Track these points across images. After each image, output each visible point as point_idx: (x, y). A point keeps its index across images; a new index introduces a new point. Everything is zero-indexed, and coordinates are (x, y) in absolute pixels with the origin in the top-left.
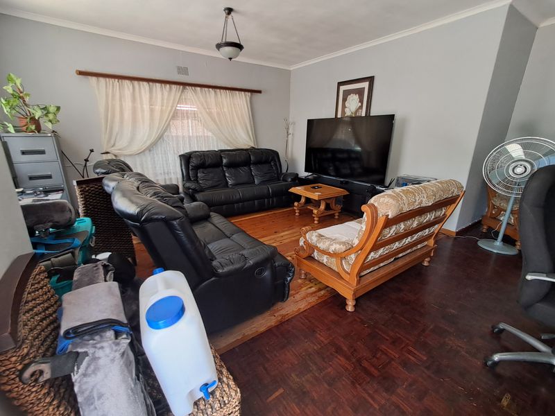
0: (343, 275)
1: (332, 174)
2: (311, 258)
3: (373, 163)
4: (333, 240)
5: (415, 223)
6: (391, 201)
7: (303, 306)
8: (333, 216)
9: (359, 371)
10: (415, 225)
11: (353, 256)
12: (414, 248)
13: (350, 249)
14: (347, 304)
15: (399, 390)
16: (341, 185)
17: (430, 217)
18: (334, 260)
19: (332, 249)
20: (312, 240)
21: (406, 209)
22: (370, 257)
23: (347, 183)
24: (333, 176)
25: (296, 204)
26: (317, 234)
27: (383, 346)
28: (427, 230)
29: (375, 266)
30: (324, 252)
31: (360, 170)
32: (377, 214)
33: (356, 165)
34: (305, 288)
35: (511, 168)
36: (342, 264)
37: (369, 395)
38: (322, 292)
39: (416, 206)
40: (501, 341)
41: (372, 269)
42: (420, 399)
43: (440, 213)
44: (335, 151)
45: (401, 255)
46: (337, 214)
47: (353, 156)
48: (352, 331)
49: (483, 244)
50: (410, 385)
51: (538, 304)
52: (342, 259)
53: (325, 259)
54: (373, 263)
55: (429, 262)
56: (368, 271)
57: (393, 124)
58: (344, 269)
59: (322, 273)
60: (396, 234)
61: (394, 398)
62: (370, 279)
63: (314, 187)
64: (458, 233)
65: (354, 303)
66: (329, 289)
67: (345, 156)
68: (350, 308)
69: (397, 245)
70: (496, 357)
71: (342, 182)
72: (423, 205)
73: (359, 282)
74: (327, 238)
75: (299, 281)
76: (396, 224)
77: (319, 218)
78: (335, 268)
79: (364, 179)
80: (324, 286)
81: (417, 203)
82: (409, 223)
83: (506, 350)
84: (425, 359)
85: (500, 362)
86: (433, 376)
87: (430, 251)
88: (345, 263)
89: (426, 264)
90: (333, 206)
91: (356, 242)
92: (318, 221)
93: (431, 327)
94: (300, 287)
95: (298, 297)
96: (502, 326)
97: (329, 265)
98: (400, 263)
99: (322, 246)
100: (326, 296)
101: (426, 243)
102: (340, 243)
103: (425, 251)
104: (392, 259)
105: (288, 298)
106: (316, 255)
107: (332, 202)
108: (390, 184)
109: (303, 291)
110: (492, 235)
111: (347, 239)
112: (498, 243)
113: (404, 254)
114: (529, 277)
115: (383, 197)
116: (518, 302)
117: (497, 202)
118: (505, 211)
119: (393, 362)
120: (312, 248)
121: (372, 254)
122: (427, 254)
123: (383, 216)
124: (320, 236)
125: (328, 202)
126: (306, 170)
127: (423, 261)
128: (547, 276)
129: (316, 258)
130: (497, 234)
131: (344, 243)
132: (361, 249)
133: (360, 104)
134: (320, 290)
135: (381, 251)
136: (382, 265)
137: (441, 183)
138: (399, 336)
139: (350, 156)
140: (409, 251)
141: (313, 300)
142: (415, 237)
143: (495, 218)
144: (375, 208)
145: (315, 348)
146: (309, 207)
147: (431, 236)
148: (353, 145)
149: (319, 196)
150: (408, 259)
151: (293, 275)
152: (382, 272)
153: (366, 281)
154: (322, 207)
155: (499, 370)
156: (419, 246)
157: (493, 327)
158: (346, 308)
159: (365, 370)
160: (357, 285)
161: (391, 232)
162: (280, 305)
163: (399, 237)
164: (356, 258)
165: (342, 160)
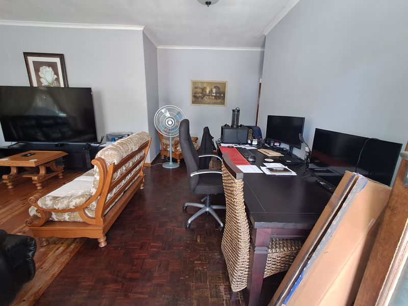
0: (89, 221)
1: (43, 139)
2: (49, 222)
3: (80, 126)
4: (71, 197)
5: (130, 164)
6: (113, 152)
7: (56, 269)
8: (57, 177)
9: (127, 283)
10: (131, 165)
11: (94, 203)
12: (134, 181)
13: (90, 199)
14: (99, 243)
15: (155, 274)
16: (56, 148)
17: (137, 158)
18: (77, 214)
19: (72, 205)
20: (46, 205)
21: (125, 155)
22: (108, 199)
23: (62, 145)
24: (45, 141)
25: (5, 177)
26: (50, 198)
27: (136, 255)
28: (138, 166)
29: (112, 203)
30: (64, 211)
31: (70, 133)
32: (105, 164)
33: (65, 129)
34: (52, 252)
35: (167, 122)
36: (85, 214)
37: (140, 293)
38: (72, 247)
39: (130, 152)
40: (188, 212)
41: (111, 206)
42: (167, 269)
43: (142, 154)
44: (39, 119)
45: (127, 188)
46: (61, 174)
47: (60, 121)
48: (111, 260)
49: (166, 166)
50: (160, 266)
51: (198, 187)
52: (84, 210)
53: (66, 217)
54: (111, 201)
55: (143, 186)
56: (109, 209)
57: (91, 95)
58: (89, 217)
59: (68, 230)
60: (121, 175)
61: (154, 282)
62: (112, 214)
63: (26, 155)
64: (152, 164)
65: (105, 239)
66: (78, 240)
67: (52, 121)
68: (103, 245)
69: (124, 182)
70: (189, 222)
71: (57, 145)
72: (133, 151)
73: (104, 221)
74: (63, 198)
75: (42, 250)
76: (120, 168)
77: (42, 183)
78: (80, 220)
79: (77, 140)
80: (72, 240)
81: (130, 150)
82: (127, 165)
83: (191, 215)
84: (161, 244)
85: (192, 222)
86: (168, 252)
87: (142, 179)
88: (88, 211)
89: (142, 188)
90: (54, 168)
91: (94, 191)
92: (41, 186)
93: (158, 224)
94: (45, 254)
95: (46, 265)
96: (187, 204)
97: (72, 220)
98: (128, 194)
99: (59, 206)
100: (77, 247)
101: (139, 175)
102: (79, 197)
103: (140, 180)
104: (122, 194)
105: (35, 273)
106: (55, 217)
107: (52, 165)
108: (102, 140)
109: (51, 257)
110: (167, 160)
111: (83, 191)
112: (171, 163)
113: (129, 186)
114: (192, 175)
115: (107, 150)
116: (190, 189)
117: (164, 141)
118: (169, 145)
119: (145, 260)
120: (48, 213)
121: (109, 195)
122: (141, 182)
123: (110, 164)
124: (55, 198)
125: (48, 166)
126: (7, 140)
127: (140, 187)
128: (198, 172)
129: (56, 220)
130: (169, 158)
131: (82, 196)
132: (100, 195)
133: (56, 76)
134: (69, 245)
135: (115, 191)
136: (117, 200)
137: (138, 134)
138: (142, 241)
139: (56, 122)
140: (131, 184)
141: (65, 259)
142: (133, 173)
143: (166, 150)
144: (103, 160)
145: (84, 295)
146: (24, 176)
147: (140, 170)
148: (57, 112)
149: (35, 162)
150: (132, 189)
151: (35, 248)
152: (119, 205)
153: (109, 217)
154: (43, 171)
155: (192, 227)
156: (136, 178)
157: (183, 207)
158: (100, 246)
159: (131, 280)
160: (104, 223)
161: (118, 174)
162: (27, 285)
163: (123, 177)
164: (97, 204)
165: (50, 126)
